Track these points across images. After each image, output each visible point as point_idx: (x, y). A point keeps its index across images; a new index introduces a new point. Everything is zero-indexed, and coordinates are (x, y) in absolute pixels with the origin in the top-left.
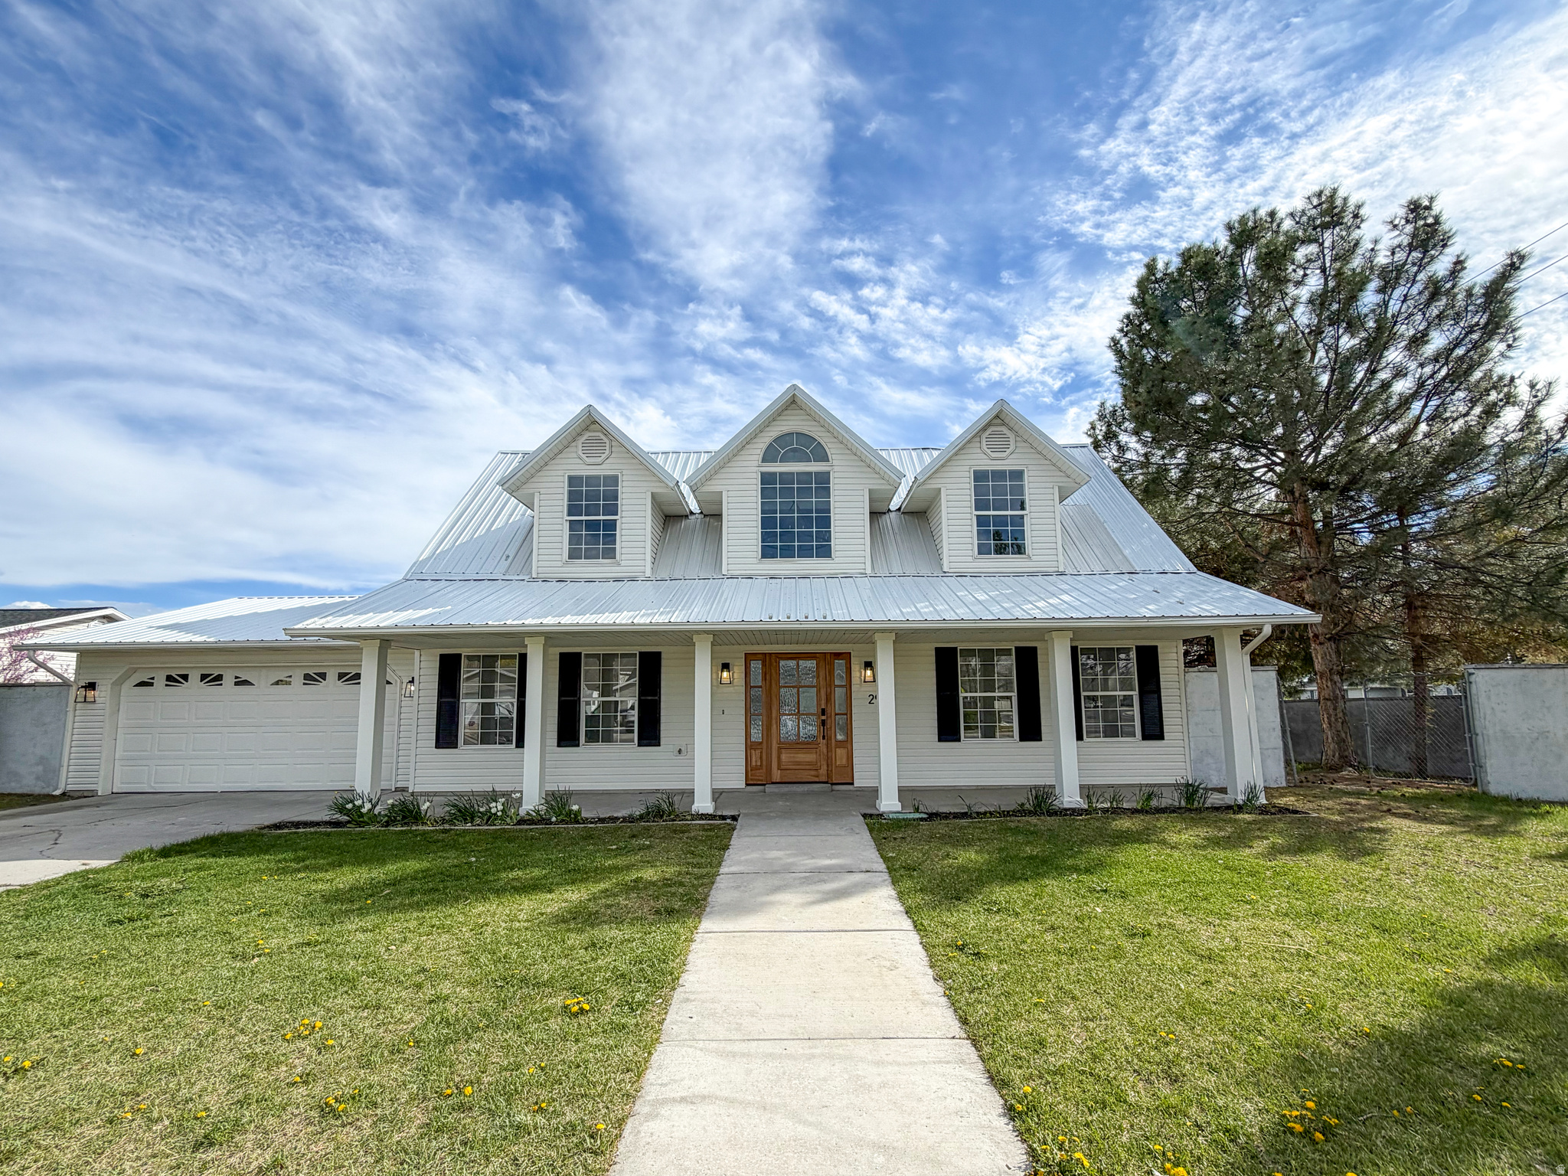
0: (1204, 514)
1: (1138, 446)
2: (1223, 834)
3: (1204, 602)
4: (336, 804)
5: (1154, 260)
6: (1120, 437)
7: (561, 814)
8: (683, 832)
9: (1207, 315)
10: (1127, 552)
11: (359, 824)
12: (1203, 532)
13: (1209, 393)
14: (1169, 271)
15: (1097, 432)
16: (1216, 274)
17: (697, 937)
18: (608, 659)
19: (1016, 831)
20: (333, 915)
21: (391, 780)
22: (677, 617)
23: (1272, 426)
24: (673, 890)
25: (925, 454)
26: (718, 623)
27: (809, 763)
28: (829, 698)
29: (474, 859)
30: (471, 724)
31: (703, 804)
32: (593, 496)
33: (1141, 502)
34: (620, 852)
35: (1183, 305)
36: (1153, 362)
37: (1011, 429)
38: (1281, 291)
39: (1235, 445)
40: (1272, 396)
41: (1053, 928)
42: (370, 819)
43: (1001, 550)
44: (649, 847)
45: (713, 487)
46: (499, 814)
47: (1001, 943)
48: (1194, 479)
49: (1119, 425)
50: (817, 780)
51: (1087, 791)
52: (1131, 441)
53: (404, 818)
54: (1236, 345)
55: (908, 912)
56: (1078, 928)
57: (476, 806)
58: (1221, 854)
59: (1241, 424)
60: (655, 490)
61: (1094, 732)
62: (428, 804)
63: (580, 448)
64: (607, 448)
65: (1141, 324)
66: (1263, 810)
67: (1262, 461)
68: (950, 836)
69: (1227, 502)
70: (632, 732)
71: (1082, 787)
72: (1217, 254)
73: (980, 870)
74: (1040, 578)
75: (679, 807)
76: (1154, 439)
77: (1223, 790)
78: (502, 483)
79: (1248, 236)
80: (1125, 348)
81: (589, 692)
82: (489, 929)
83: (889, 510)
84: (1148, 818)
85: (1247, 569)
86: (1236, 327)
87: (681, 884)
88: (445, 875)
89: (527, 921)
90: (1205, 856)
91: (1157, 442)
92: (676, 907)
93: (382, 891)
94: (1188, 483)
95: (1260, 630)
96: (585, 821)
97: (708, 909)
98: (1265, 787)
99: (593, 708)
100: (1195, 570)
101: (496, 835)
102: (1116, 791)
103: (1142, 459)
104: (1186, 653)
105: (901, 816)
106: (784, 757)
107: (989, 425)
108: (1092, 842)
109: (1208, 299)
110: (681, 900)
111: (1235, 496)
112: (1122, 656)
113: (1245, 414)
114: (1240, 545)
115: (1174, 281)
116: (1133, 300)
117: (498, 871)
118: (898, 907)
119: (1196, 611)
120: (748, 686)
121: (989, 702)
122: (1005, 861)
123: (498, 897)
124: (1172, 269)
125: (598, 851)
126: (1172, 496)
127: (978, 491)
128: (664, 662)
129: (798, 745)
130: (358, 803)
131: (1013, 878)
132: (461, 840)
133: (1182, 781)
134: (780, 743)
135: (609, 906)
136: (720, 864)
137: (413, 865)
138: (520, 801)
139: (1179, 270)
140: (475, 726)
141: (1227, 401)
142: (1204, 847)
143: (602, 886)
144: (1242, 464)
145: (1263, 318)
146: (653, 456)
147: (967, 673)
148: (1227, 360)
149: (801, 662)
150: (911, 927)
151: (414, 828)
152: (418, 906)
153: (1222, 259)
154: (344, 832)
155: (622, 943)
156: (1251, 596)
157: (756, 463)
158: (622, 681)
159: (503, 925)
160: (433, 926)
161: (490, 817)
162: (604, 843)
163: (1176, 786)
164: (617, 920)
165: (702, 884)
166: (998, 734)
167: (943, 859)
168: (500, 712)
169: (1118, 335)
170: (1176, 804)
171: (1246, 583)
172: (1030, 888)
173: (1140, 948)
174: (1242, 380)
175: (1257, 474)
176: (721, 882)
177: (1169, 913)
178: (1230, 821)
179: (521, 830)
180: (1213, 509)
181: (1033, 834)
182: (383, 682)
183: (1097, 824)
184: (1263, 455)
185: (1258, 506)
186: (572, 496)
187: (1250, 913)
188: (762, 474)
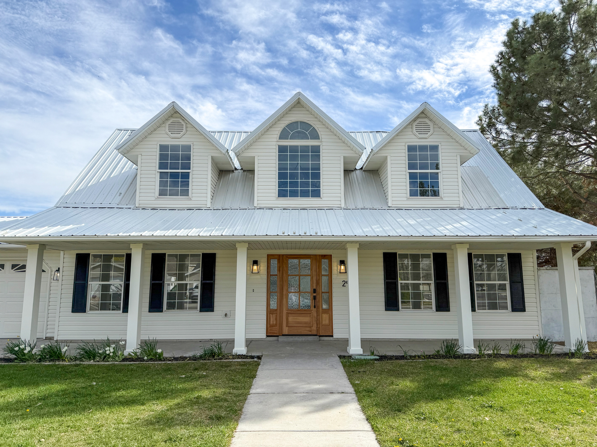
0: (548, 173)
1: (508, 131)
2: (563, 371)
3: (550, 227)
4: (8, 347)
5: (517, 20)
6: (497, 126)
7: (151, 354)
8: (227, 367)
9: (549, 53)
10: (502, 196)
11: (22, 360)
12: (548, 184)
13: (551, 100)
14: (526, 27)
15: (483, 122)
16: (554, 29)
17: (236, 435)
18: (183, 258)
19: (435, 368)
20: (5, 419)
21: (43, 332)
22: (227, 232)
23: (589, 120)
24: (221, 404)
25: (378, 135)
26: (251, 236)
27: (306, 323)
28: (318, 282)
29: (94, 383)
30: (94, 297)
31: (240, 348)
32: (175, 157)
33: (510, 165)
34: (189, 379)
35: (535, 47)
36: (517, 81)
37: (431, 120)
38: (593, 40)
39: (567, 132)
40: (589, 103)
41: (459, 430)
42: (29, 357)
43: (424, 194)
44: (205, 376)
45: (249, 154)
46: (111, 354)
47: (426, 440)
48: (542, 152)
49: (496, 118)
50: (310, 333)
51: (478, 343)
52: (503, 128)
53: (51, 356)
54: (567, 72)
55: (368, 419)
56: (475, 430)
57: (97, 350)
58: (562, 384)
59: (570, 119)
60: (214, 155)
61: (482, 307)
62: (66, 348)
63: (167, 128)
64: (184, 128)
65: (510, 58)
66: (587, 356)
67: (583, 141)
68: (394, 371)
69: (562, 166)
70: (197, 302)
71: (475, 340)
72: (555, 18)
73: (413, 393)
74: (448, 211)
75: (225, 351)
76: (517, 127)
77: (562, 344)
78: (118, 148)
79: (573, 7)
80: (500, 72)
81: (169, 277)
82: (104, 429)
83: (356, 169)
84: (516, 360)
85: (575, 207)
86: (567, 61)
87: (226, 400)
88: (77, 394)
89: (129, 423)
90: (552, 385)
91: (519, 129)
92: (223, 415)
93: (36, 403)
94: (539, 154)
95: (584, 244)
96: (165, 359)
97: (242, 416)
98: (588, 342)
99: (171, 287)
100: (543, 207)
101: (109, 368)
102: (496, 343)
103: (510, 139)
104: (538, 258)
105: (363, 357)
106: (291, 319)
107: (417, 117)
108: (482, 375)
109: (550, 44)
110: (225, 410)
111: (567, 162)
112: (499, 259)
113: (573, 113)
114: (570, 192)
115: (529, 33)
116: (505, 44)
117: (110, 391)
118: (362, 416)
119: (544, 232)
120: (269, 275)
121: (416, 287)
122: (428, 387)
123: (110, 408)
124: (528, 25)
125: (174, 378)
126: (529, 162)
127: (410, 158)
128: (218, 260)
129: (300, 311)
130: (22, 347)
131: (434, 398)
132: (87, 371)
133: (537, 337)
134: (288, 310)
135: (180, 414)
136: (250, 387)
137: (56, 387)
138: (124, 347)
139: (532, 26)
140: (96, 299)
141: (562, 105)
142: (551, 379)
143: (176, 401)
144: (571, 143)
145: (583, 56)
146: (212, 134)
147: (402, 268)
148: (561, 81)
149: (301, 260)
150: (370, 429)
151: (57, 363)
152: (59, 414)
153: (558, 20)
154: (13, 365)
155: (188, 438)
156: (578, 224)
157: (275, 140)
158: (190, 271)
159: (113, 426)
160: (68, 427)
161: (105, 357)
162: (177, 374)
163: (533, 340)
164: (185, 423)
165: (239, 401)
166: (422, 306)
167: (390, 385)
168: (113, 290)
169: (496, 65)
170: (534, 352)
171: (575, 215)
172: (444, 404)
173: (513, 443)
174: (570, 93)
175: (581, 149)
176: (251, 399)
177: (531, 421)
178: (567, 363)
179: (125, 365)
180: (554, 170)
181: (445, 370)
182: (40, 271)
183: (485, 364)
184: (583, 137)
185: (581, 168)
186: (163, 157)
187: (581, 421)
188: (279, 146)
